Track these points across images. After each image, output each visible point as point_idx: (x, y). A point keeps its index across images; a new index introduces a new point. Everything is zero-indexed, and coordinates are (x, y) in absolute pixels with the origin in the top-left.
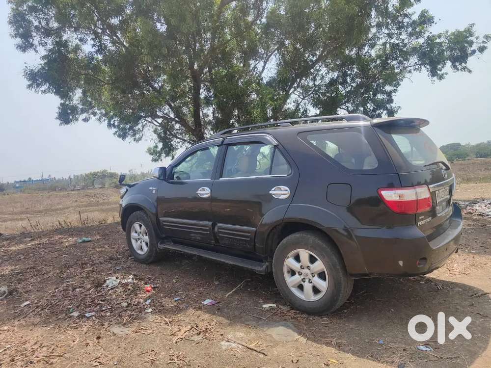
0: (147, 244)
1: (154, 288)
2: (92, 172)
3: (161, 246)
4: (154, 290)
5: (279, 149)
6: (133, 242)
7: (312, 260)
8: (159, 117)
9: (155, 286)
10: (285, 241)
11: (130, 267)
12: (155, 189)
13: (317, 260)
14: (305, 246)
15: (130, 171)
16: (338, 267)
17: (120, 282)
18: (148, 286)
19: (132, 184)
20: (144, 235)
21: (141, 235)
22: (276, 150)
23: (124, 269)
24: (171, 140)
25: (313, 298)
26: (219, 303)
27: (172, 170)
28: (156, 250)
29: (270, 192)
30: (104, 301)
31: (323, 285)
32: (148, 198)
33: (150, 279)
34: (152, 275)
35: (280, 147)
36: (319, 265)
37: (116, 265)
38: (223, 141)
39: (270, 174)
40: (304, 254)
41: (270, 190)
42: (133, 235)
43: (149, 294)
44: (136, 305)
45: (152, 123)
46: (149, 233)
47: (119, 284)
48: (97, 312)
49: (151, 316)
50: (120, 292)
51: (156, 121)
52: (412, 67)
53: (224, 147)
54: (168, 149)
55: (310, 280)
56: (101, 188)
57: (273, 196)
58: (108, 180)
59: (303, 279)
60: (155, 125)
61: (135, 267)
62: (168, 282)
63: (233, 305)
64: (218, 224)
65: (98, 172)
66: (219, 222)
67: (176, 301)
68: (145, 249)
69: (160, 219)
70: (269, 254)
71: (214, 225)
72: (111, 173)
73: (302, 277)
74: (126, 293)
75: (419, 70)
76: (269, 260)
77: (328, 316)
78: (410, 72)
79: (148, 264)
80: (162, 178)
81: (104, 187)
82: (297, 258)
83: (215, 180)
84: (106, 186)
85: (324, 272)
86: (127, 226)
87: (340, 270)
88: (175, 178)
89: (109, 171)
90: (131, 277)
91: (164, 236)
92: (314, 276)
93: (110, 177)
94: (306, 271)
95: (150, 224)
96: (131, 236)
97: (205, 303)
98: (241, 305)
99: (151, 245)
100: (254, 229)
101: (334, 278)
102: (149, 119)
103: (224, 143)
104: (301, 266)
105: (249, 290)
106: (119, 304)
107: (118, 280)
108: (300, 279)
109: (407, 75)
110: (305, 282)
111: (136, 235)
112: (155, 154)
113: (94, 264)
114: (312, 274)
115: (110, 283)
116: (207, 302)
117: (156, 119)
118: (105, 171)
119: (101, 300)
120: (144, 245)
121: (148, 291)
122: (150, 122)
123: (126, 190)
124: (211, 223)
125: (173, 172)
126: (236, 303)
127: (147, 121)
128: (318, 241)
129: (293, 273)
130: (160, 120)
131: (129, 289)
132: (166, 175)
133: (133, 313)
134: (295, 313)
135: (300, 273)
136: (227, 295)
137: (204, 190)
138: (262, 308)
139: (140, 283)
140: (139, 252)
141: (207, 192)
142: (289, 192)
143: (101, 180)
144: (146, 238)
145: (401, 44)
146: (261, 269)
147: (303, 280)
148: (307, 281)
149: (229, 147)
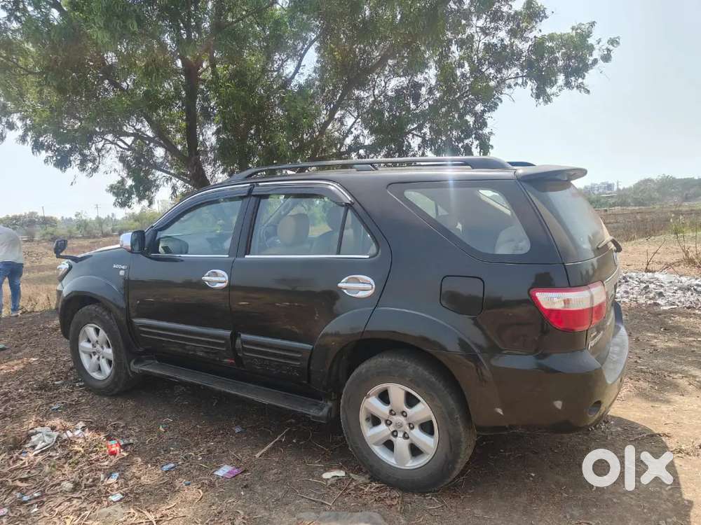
0: (110, 362)
1: (124, 447)
2: (11, 216)
3: (136, 368)
4: (125, 450)
5: (355, 211)
6: (84, 358)
7: (411, 401)
8: (128, 135)
9: (126, 442)
10: (363, 368)
11: (78, 403)
12: (123, 267)
13: (419, 401)
14: (400, 379)
15: (76, 216)
16: (457, 416)
17: (58, 436)
18: (113, 442)
19: (79, 256)
20: (105, 347)
21: (98, 347)
22: (349, 212)
23: (66, 406)
24: (147, 173)
25: (412, 464)
26: (245, 471)
27: (156, 234)
28: (127, 373)
29: (340, 285)
30: (25, 480)
31: (429, 443)
32: (110, 283)
33: (116, 427)
34: (120, 419)
35: (357, 206)
36: (423, 410)
37: (51, 400)
38: (250, 191)
39: (339, 253)
40: (397, 392)
41: (339, 283)
42: (84, 345)
43: (115, 460)
44: (91, 486)
45: (116, 144)
46: (113, 342)
47: (56, 442)
48: (11, 507)
49: (120, 509)
50: (59, 459)
51: (121, 140)
52: (513, 80)
53: (253, 199)
54: (144, 187)
55: (405, 433)
56: (26, 241)
57: (345, 291)
58: (40, 228)
59: (394, 431)
60: (120, 147)
61: (88, 404)
62: (150, 431)
63: (271, 475)
64: (242, 335)
65: (20, 216)
66: (244, 333)
67: (166, 472)
68: (107, 370)
69: (135, 320)
70: (333, 389)
71: (234, 336)
72: (44, 218)
73: (392, 428)
74: (71, 461)
75: (524, 84)
76: (333, 398)
77: (436, 493)
78: (510, 87)
79: (112, 395)
80: (137, 248)
81: (33, 241)
82: (384, 397)
83: (238, 259)
84: (36, 238)
85: (431, 422)
86: (72, 329)
87: (459, 420)
88: (161, 249)
89: (40, 214)
90: (81, 425)
91: (141, 349)
92: (413, 428)
93: (43, 223)
94: (399, 419)
95: (116, 329)
96: (80, 347)
97: (220, 473)
98: (285, 474)
99: (116, 364)
100: (309, 347)
101: (449, 434)
102: (110, 137)
103: (253, 194)
104: (391, 411)
105: (294, 441)
106: (56, 485)
107: (55, 434)
108: (389, 432)
109: (506, 90)
110: (396, 436)
111: (89, 346)
112: (121, 194)
113: (9, 400)
114: (410, 424)
115: (39, 440)
116: (224, 471)
117: (122, 138)
118: (33, 213)
119: (22, 480)
120: (104, 363)
121: (113, 453)
122: (112, 143)
123: (68, 267)
124: (230, 333)
125: (157, 238)
126: (275, 471)
127: (107, 140)
128: (423, 372)
129: (375, 421)
130: (129, 140)
131: (77, 452)
132: (146, 243)
133: (85, 505)
134: (380, 490)
135: (388, 422)
136: (257, 455)
137: (216, 275)
138: (323, 479)
139: (97, 436)
140: (96, 375)
141: (223, 279)
142: (374, 286)
143: (26, 228)
144: (109, 352)
145: (499, 45)
146: (321, 414)
147: (394, 434)
148: (400, 435)
149: (262, 201)
